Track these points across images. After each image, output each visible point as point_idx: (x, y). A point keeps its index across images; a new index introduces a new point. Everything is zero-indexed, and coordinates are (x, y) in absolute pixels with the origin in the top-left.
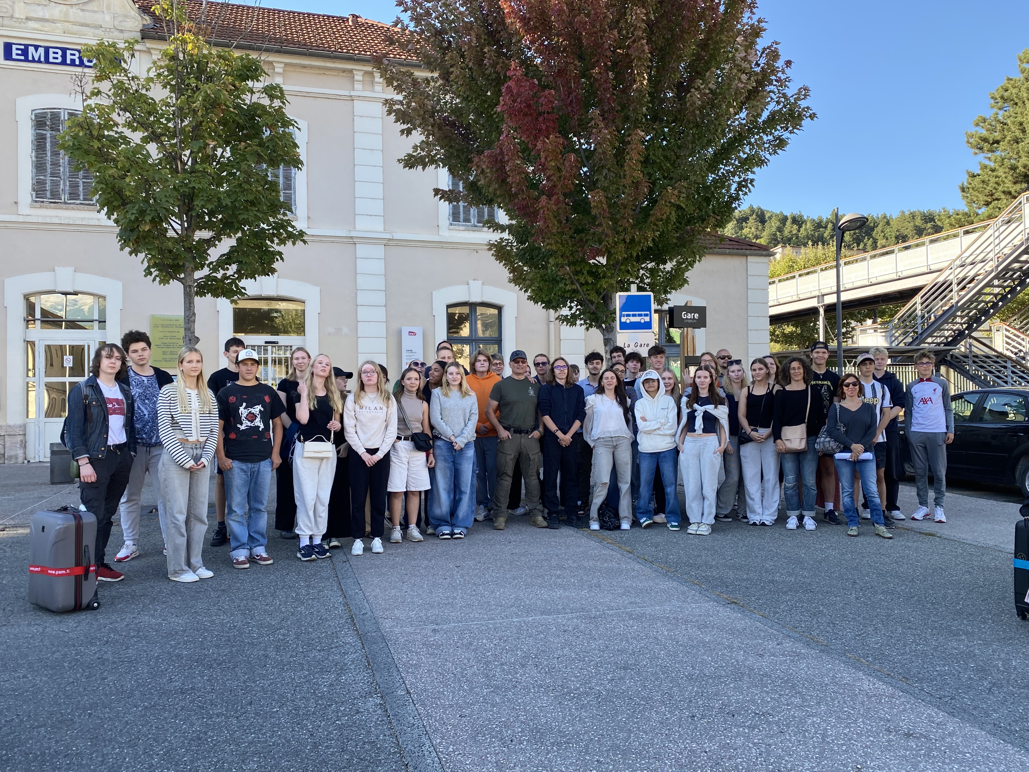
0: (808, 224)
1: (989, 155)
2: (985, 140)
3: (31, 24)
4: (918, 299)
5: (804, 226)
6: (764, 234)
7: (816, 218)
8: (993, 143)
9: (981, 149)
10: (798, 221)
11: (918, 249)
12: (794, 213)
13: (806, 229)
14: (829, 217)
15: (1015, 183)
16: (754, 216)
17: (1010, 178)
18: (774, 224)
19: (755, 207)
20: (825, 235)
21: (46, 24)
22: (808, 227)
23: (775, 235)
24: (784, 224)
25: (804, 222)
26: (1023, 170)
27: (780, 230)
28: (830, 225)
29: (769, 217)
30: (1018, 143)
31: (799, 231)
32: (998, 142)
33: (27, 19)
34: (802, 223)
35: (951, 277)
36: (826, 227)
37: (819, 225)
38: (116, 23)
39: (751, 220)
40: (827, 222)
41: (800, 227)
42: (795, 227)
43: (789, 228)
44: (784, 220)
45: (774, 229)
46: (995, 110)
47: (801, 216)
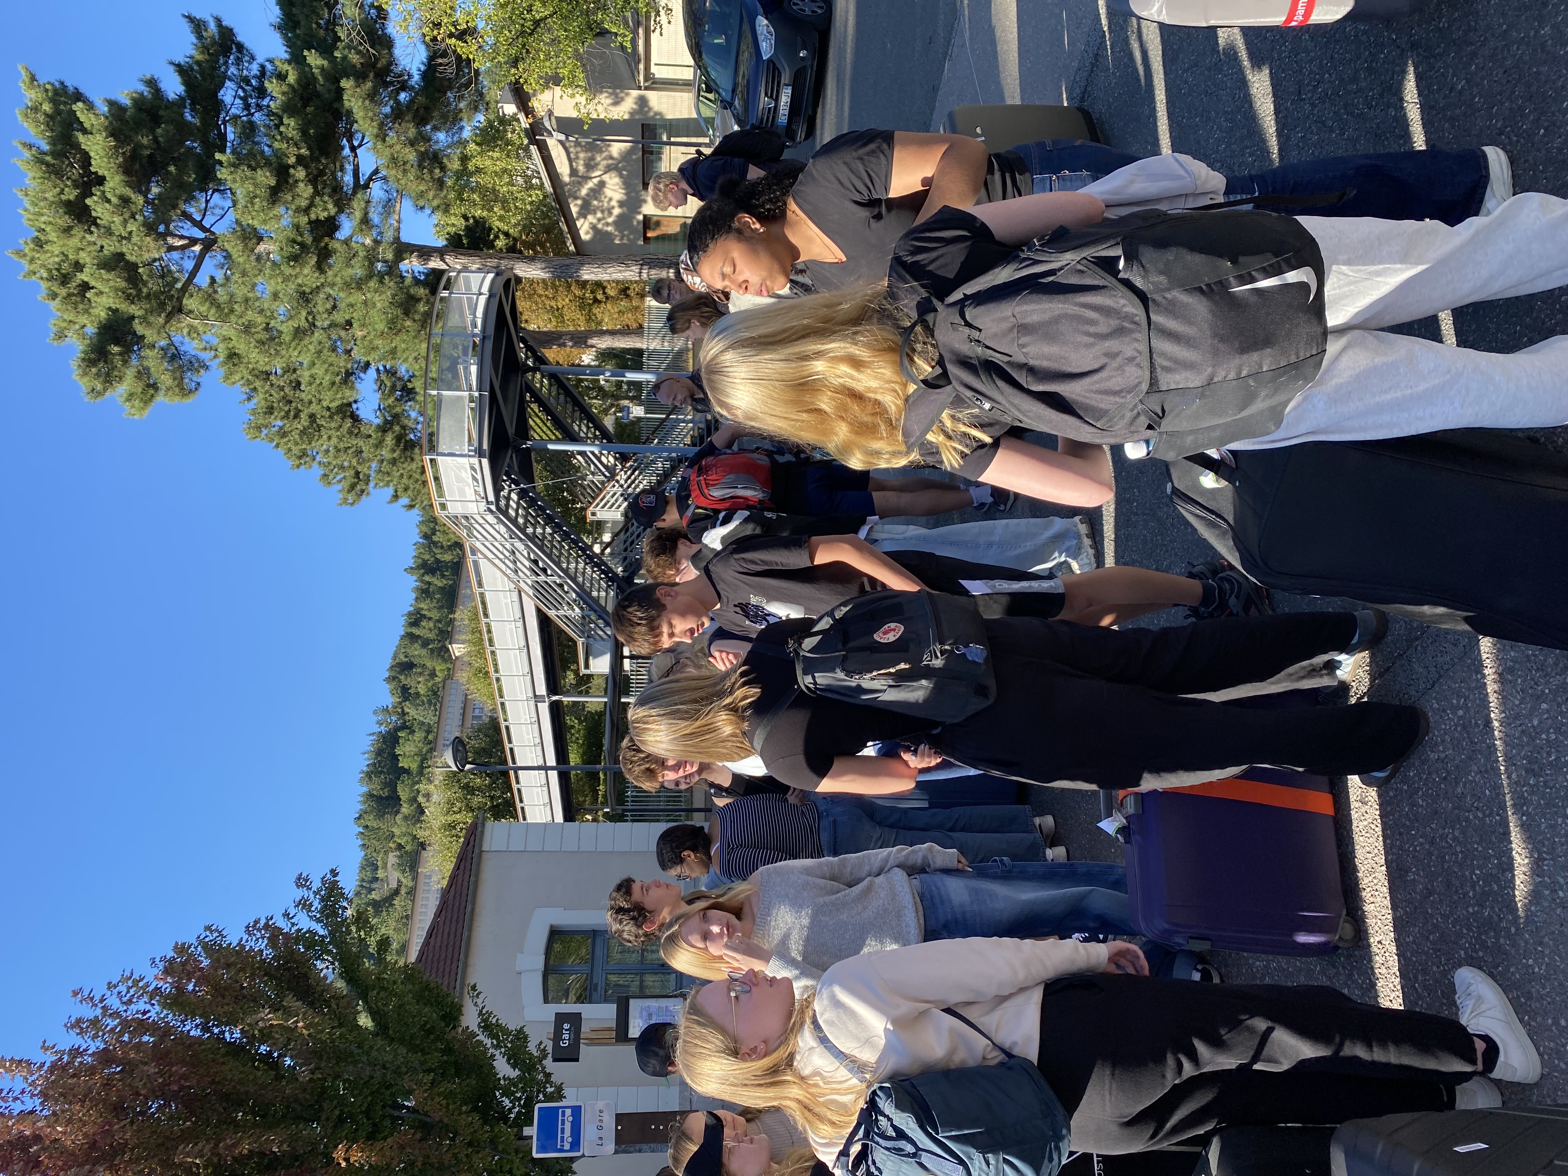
0: (422, 605)
1: (372, 484)
2: (352, 487)
4: (552, 613)
5: (423, 612)
6: (429, 664)
7: (414, 596)
8: (358, 478)
9: (362, 491)
10: (416, 619)
11: (493, 629)
12: (403, 623)
13: (429, 610)
14: (415, 578)
15: (412, 459)
16: (402, 677)
17: (404, 466)
18: (417, 652)
19: (387, 675)
20: (440, 584)
22: (426, 607)
23: (432, 650)
24: (419, 637)
25: (418, 611)
26: (398, 452)
27: (426, 643)
28: (427, 578)
29: (406, 657)
30: (361, 452)
31: (430, 619)
32: (357, 474)
34: (418, 613)
35: (530, 583)
36: (429, 583)
37: (425, 592)
39: (404, 680)
40: (422, 581)
41: (424, 616)
42: (424, 623)
43: (426, 630)
44: (411, 637)
45: (424, 652)
46: (315, 464)
47: (410, 614)
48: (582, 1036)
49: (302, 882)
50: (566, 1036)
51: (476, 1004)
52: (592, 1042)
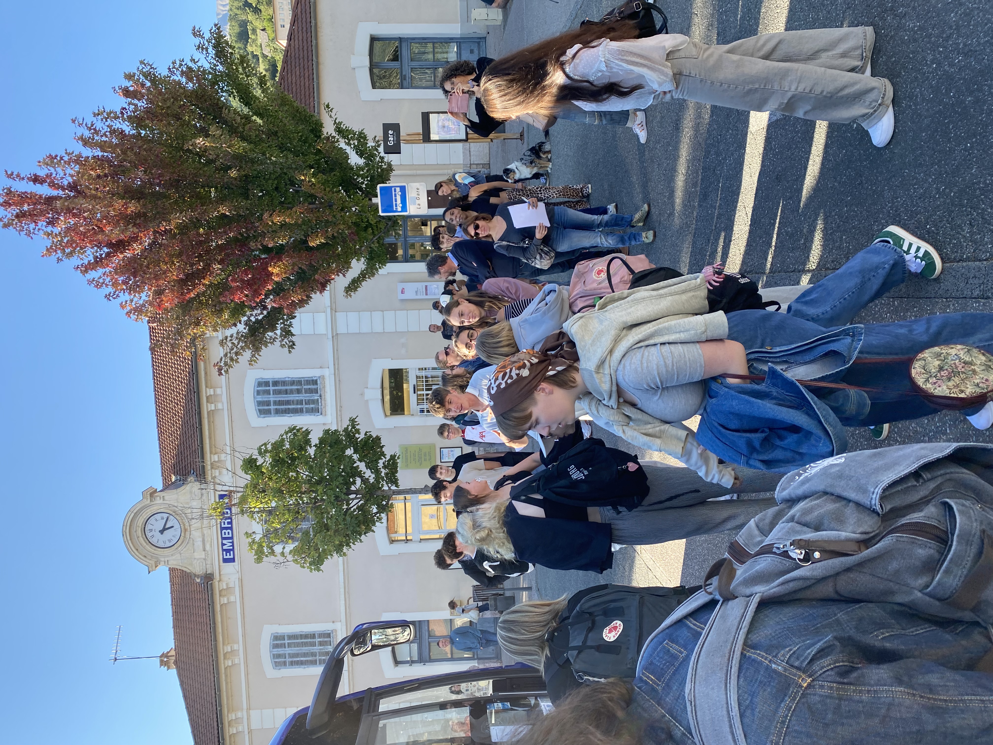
3: (208, 547)
21: (206, 540)
33: (204, 550)
38: (197, 498)
48: (401, 138)
49: (196, 33)
50: (391, 139)
51: (331, 117)
52: (408, 142)
